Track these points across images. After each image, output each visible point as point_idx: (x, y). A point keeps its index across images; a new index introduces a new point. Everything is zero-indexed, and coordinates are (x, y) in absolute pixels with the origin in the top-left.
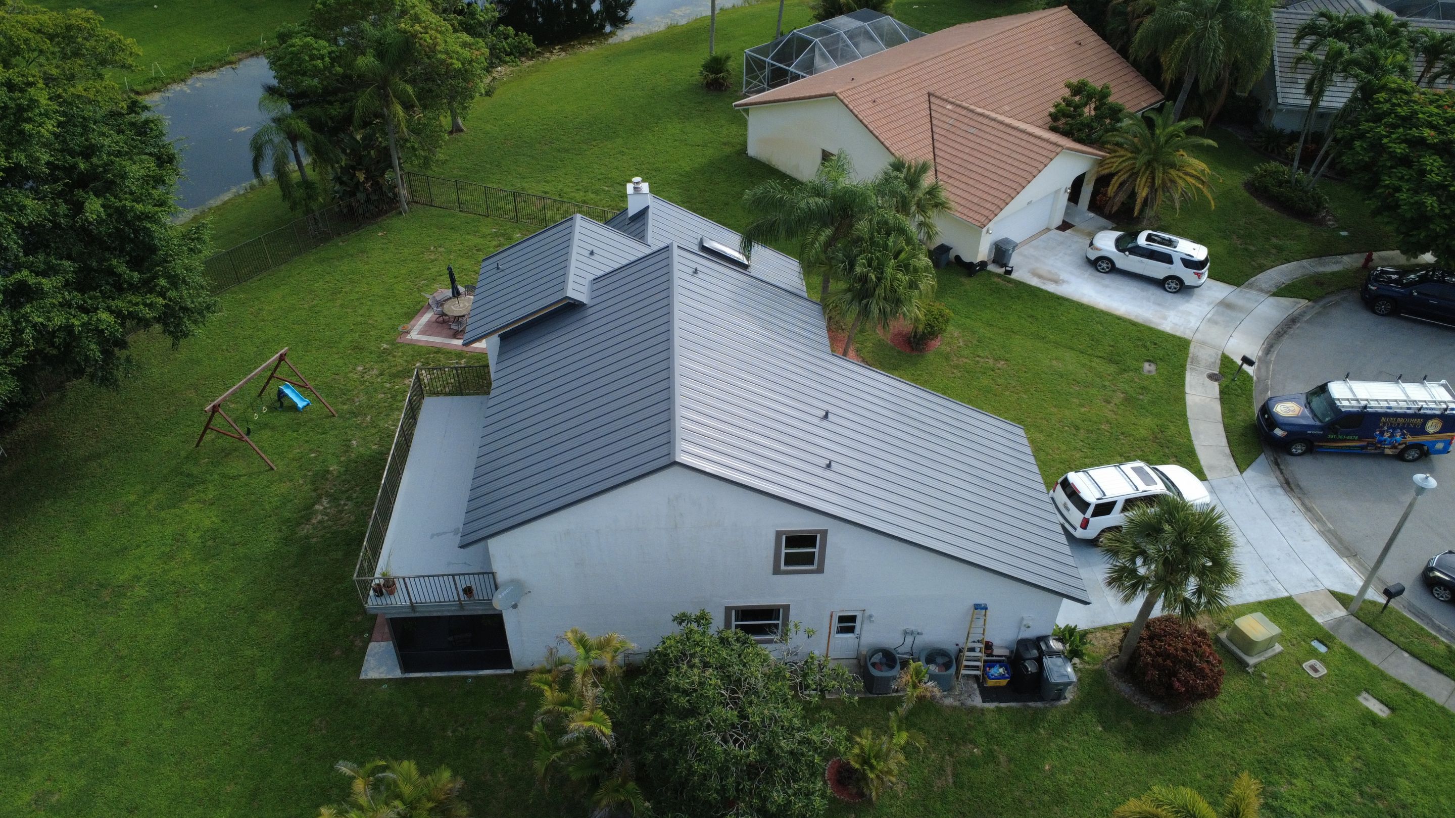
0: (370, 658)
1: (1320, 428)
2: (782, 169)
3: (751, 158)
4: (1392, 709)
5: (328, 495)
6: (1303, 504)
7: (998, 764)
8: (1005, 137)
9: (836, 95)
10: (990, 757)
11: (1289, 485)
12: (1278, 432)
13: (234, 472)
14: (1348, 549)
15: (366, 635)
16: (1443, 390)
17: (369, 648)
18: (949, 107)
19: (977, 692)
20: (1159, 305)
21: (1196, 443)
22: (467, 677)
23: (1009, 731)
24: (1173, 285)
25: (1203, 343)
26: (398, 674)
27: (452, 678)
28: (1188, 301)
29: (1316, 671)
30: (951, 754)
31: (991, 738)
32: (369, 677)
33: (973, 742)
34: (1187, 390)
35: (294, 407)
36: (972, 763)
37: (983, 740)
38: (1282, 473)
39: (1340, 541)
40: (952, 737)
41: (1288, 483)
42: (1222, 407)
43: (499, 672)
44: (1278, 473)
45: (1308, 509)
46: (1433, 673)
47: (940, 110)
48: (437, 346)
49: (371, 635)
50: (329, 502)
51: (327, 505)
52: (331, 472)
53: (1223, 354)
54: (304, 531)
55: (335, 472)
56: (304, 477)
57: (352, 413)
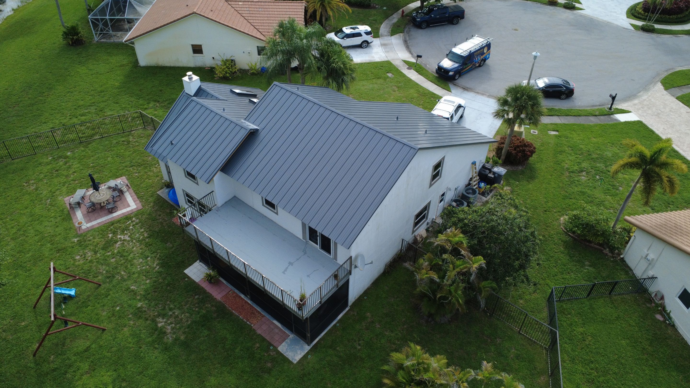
0: (287, 353)
1: (461, 66)
2: (168, 65)
3: (144, 67)
4: (557, 131)
5: (159, 316)
6: (475, 92)
8: (276, 7)
9: (195, 13)
11: (465, 89)
12: (451, 73)
13: (81, 348)
15: (271, 348)
16: (478, 38)
17: (280, 351)
18: (240, 3)
19: (481, 196)
20: (366, 54)
21: (431, 90)
22: (335, 325)
24: (365, 45)
25: (393, 59)
26: (307, 348)
27: (330, 330)
28: (372, 49)
29: (535, 132)
32: (298, 360)
34: (409, 76)
35: (70, 296)
41: (464, 89)
43: (344, 312)
45: (478, 93)
46: (551, 117)
47: (237, 6)
48: (110, 221)
49: (273, 345)
50: (163, 319)
51: (165, 320)
52: (141, 307)
53: (402, 60)
54: (169, 339)
55: (144, 306)
56: (130, 319)
57: (108, 277)
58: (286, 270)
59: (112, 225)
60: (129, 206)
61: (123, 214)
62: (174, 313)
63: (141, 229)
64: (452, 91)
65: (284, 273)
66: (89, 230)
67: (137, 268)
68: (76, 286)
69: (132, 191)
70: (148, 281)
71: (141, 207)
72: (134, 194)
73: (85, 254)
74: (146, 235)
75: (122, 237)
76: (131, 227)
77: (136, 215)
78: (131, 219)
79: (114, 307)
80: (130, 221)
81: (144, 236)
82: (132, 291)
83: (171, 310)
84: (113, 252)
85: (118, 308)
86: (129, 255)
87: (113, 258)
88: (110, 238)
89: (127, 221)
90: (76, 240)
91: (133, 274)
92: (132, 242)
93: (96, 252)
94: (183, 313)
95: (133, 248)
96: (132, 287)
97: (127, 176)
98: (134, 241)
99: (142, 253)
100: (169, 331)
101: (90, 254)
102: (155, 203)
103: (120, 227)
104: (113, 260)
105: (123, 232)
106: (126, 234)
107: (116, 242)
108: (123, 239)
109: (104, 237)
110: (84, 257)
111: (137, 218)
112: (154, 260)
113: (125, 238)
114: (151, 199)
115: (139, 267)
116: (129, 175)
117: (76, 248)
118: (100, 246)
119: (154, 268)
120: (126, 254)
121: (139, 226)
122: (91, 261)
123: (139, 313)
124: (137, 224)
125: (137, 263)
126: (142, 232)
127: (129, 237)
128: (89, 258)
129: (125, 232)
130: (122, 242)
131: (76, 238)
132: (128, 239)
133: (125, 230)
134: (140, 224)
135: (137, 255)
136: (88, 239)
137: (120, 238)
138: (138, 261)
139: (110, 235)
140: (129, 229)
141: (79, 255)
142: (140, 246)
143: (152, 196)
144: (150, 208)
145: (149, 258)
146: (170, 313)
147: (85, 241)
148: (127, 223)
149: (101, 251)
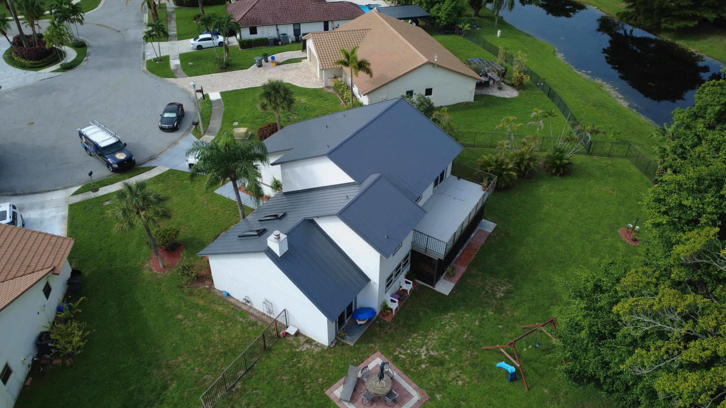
14: (174, 143)
17: (491, 231)
25: (67, 202)
32: (494, 223)
38: (146, 162)
39: (171, 145)
49: (490, 235)
50: (497, 294)
52: (493, 311)
53: (72, 195)
54: (510, 286)
55: (491, 309)
56: (507, 315)
57: (474, 346)
58: (461, 200)
59: (408, 370)
62: (489, 289)
63: (409, 341)
64: (154, 165)
66: (420, 386)
67: (457, 328)
70: (467, 315)
71: (378, 353)
73: (453, 379)
74: (415, 335)
75: (423, 354)
76: (408, 351)
77: (390, 354)
78: (397, 355)
79: (501, 330)
80: (400, 356)
81: (418, 336)
82: (480, 322)
83: (487, 292)
84: (445, 354)
85: (500, 327)
86: (444, 339)
87: (452, 351)
88: (427, 365)
89: (400, 359)
90: (438, 396)
91: (464, 327)
92: (427, 343)
93: (449, 370)
94: (487, 284)
95: (435, 339)
96: (477, 324)
97: (325, 390)
98: (426, 341)
99: (439, 330)
100: (505, 288)
101: (452, 374)
102: (368, 343)
103: (410, 361)
104: (454, 350)
105: (416, 356)
106: (419, 352)
107: (432, 356)
108: (426, 352)
109: (426, 371)
110: (459, 377)
111: (395, 351)
112: (444, 319)
113: (425, 351)
114: (363, 347)
115: (455, 327)
116: (322, 389)
117: (448, 390)
118: (440, 369)
119: (452, 316)
120: (444, 342)
121: (406, 344)
122: (461, 369)
123: (499, 310)
124: (403, 348)
125: (451, 329)
126: (413, 339)
127: (422, 348)
128: (457, 372)
129: (416, 354)
130: (431, 351)
131: (436, 397)
132: (424, 347)
133: (413, 356)
134: (403, 345)
135: (442, 333)
136: (434, 385)
137: (425, 355)
138: (448, 329)
139: (423, 366)
140: (412, 352)
141: (457, 383)
142: (430, 335)
143: (359, 349)
144: (377, 344)
145: (443, 323)
146: (490, 291)
147: (437, 387)
148: (403, 358)
149: (446, 366)
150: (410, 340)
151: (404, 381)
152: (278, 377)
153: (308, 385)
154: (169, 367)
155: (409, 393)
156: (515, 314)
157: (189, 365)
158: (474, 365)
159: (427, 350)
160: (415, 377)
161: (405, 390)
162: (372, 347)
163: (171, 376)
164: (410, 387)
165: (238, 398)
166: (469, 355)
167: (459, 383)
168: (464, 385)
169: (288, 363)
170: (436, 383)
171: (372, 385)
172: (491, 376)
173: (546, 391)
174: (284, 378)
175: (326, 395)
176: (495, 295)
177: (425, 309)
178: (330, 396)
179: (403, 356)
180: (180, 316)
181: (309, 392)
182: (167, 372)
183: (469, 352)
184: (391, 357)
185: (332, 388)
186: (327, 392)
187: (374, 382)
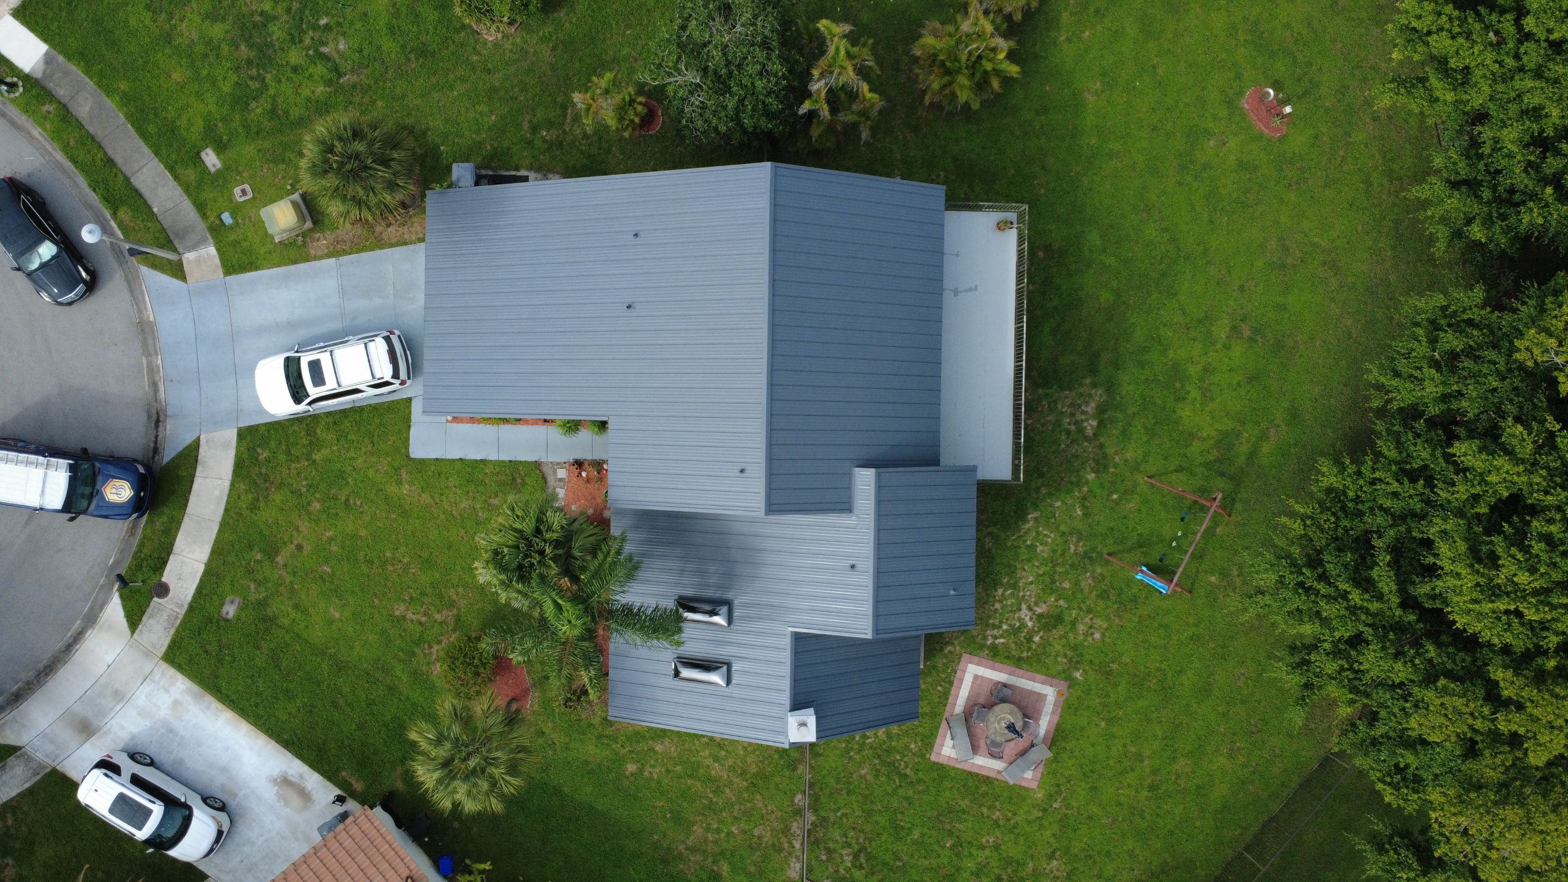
4: (198, 155)
5: (1086, 438)
7: (530, 122)
10: (535, 128)
11: (158, 418)
13: (1183, 477)
14: (143, 331)
21: (227, 483)
23: (515, 148)
25: (148, 654)
29: (243, 191)
30: (565, 132)
31: (530, 143)
33: (545, 141)
36: (550, 124)
37: (538, 143)
38: (156, 437)
39: (144, 342)
40: (561, 145)
41: (157, 422)
42: (175, 539)
44: (160, 436)
50: (1085, 428)
51: (1085, 424)
52: (1093, 471)
53: (133, 632)
54: (1099, 395)
55: (1088, 469)
56: (1116, 466)
57: (1090, 558)
58: (971, 290)
59: (1020, 659)
60: (976, 677)
61: (994, 669)
62: (1069, 424)
63: (996, 610)
64: (188, 439)
65: (976, 289)
66: (1050, 675)
67: (1054, 540)
68: (1130, 582)
69: (948, 708)
70: (1058, 504)
71: (965, 657)
72: (950, 700)
73: (1086, 634)
74: (1000, 591)
75: (1027, 619)
76: (1005, 627)
77: (982, 647)
78: (993, 644)
79: (1117, 503)
80: (997, 641)
81: (1005, 591)
82: (1083, 507)
83: (1068, 432)
84: (1056, 600)
85: (1115, 496)
86: (1044, 574)
87: (1065, 589)
88: (1041, 634)
89: (1000, 647)
90: (1078, 675)
91: (1063, 534)
92: (1024, 596)
93: (1073, 624)
94: (1062, 413)
95: (1031, 583)
96: (1080, 513)
97: (928, 756)
98: (1021, 594)
99: (1029, 560)
100: (1093, 405)
101: (1081, 628)
102: (941, 650)
103: (1015, 643)
104: (1066, 585)
105: (1019, 628)
106: (1020, 619)
107: (1040, 616)
108: (1029, 614)
109: (1045, 643)
110: (1091, 627)
111: (985, 638)
112: (1026, 533)
113: (1027, 612)
114: (940, 661)
115: (1049, 540)
116: (923, 756)
117: (1088, 657)
118: (1061, 630)
119: (1036, 519)
120: (1047, 579)
121: (995, 618)
122: (1089, 611)
123: (1101, 465)
124: (994, 627)
125: (1046, 549)
126: (1001, 601)
127: (1020, 610)
128: (1087, 620)
129: (1018, 625)
130: (1035, 608)
131: (1076, 678)
132: (1024, 606)
133: (1015, 631)
134: (991, 621)
135: (1036, 564)
136: (1065, 660)
137: (1031, 619)
138: (1043, 551)
139: (1037, 639)
140: (1010, 625)
141: (1093, 639)
142: (1021, 578)
143: (934, 667)
144: (956, 643)
145: (1029, 543)
146: (1073, 428)
147: (1070, 661)
148: (1003, 643)
149: (1067, 618)
150: (997, 606)
151: (1023, 680)
152: (855, 776)
153: (903, 763)
154: (693, 850)
155: (1039, 694)
156: (1129, 456)
157: (718, 831)
158: (1104, 595)
159: (1030, 609)
160: (1035, 664)
161: (1031, 693)
162: (950, 652)
163: (710, 860)
164: (1036, 684)
165: (825, 835)
166: (1090, 581)
167: (1095, 636)
168: (1103, 635)
169: (852, 749)
170: (1065, 656)
171: (996, 730)
172: (1135, 600)
173: (1213, 579)
174: (863, 772)
175: (934, 763)
176: (1081, 430)
177: (989, 530)
178: (941, 761)
179: (1002, 640)
180: (631, 768)
181: (908, 771)
182: (699, 858)
183: (1088, 574)
184: (987, 652)
185: (935, 749)
186: (933, 758)
187: (996, 725)
